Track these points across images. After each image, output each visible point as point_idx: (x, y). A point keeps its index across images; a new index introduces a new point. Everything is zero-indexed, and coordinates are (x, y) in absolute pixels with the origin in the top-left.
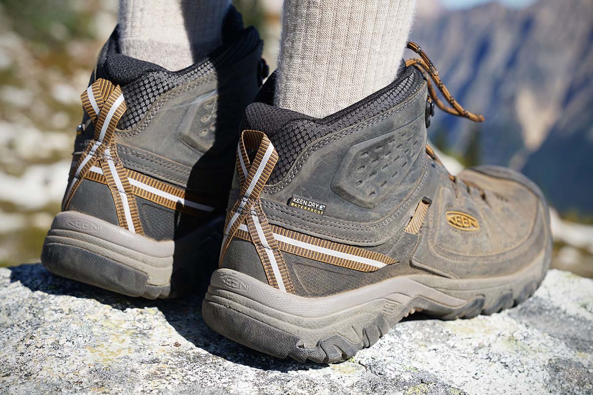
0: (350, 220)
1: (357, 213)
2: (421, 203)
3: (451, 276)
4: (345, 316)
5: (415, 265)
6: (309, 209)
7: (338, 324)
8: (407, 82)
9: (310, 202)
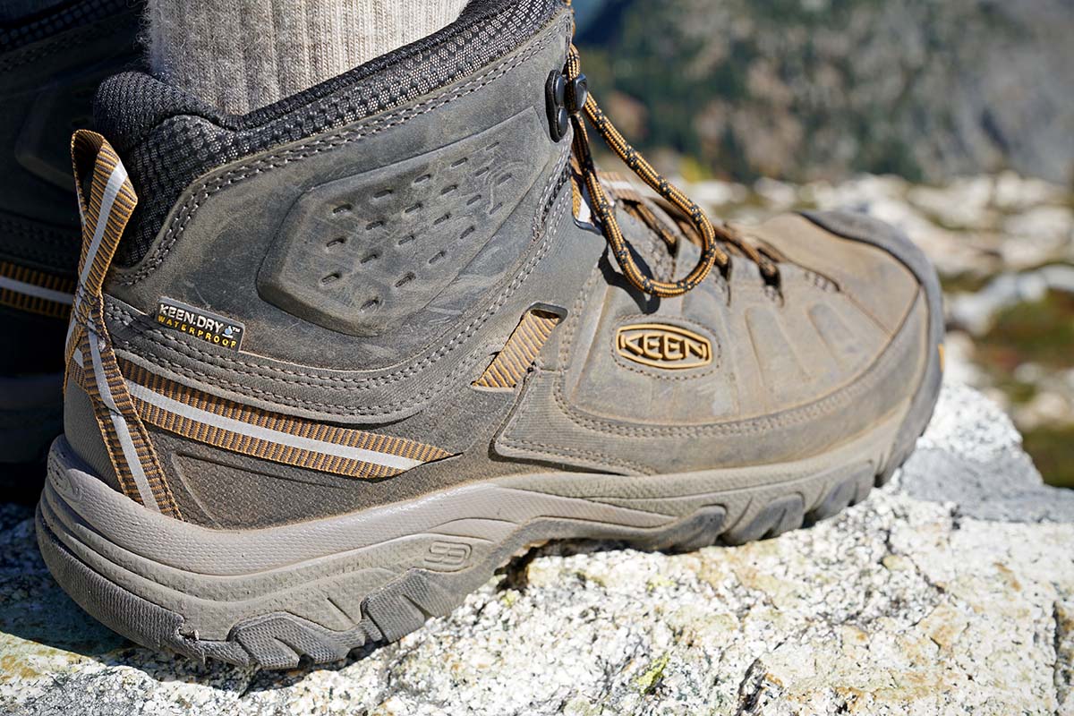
0: (312, 364)
1: (331, 347)
2: (529, 315)
3: (627, 471)
4: (310, 575)
5: (506, 455)
6: (200, 333)
7: (285, 592)
8: (513, 14)
9: (200, 317)
